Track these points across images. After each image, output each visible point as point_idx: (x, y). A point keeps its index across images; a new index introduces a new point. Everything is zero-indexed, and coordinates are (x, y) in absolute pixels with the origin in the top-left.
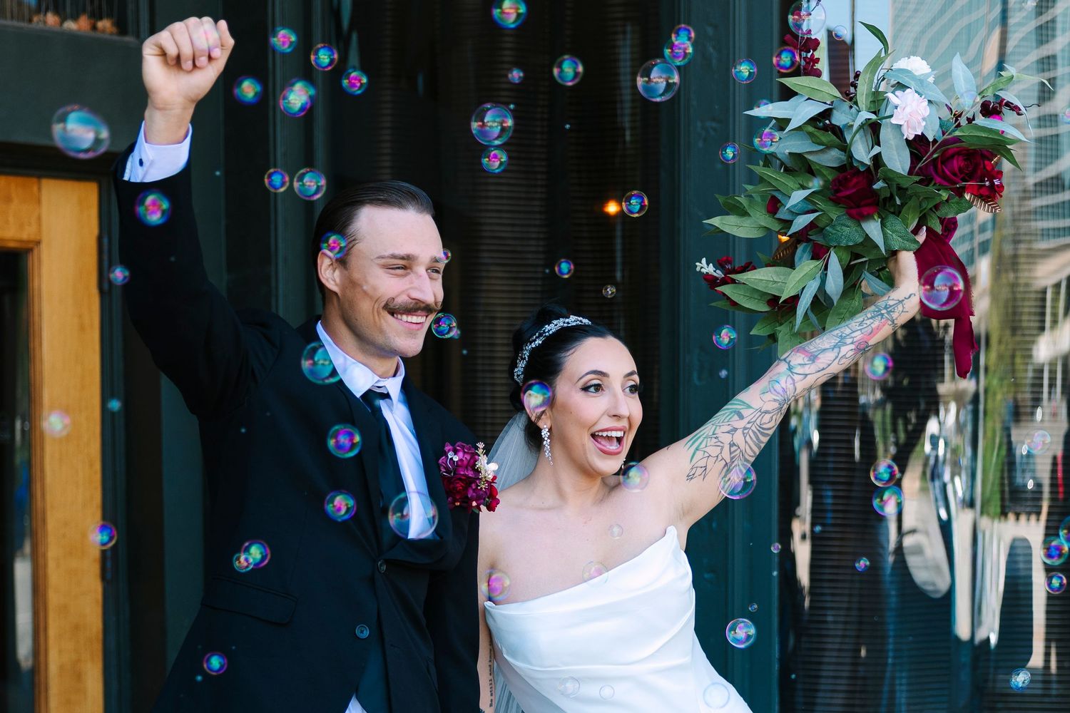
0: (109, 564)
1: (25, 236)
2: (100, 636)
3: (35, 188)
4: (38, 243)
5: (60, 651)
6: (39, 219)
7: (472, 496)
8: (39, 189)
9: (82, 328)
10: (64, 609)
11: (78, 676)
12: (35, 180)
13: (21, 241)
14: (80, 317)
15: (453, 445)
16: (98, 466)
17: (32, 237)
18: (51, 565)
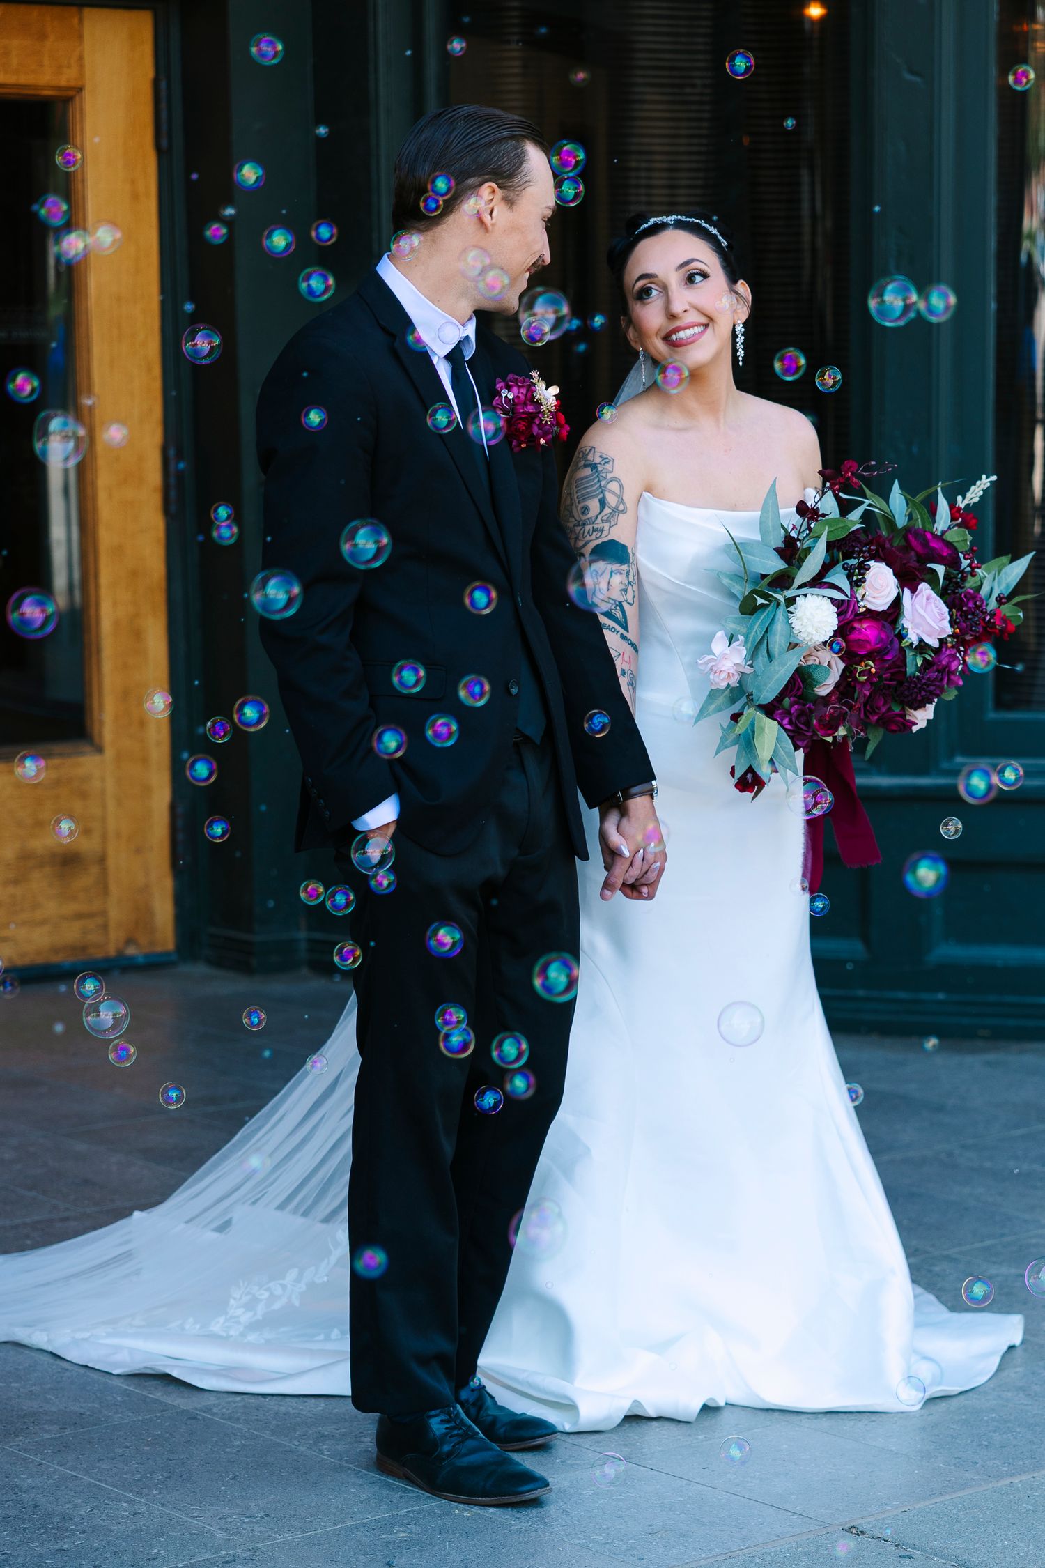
0: (173, 494)
1: (63, 83)
2: (163, 584)
3: (76, 21)
4: (80, 90)
5: (115, 604)
6: (81, 58)
7: (538, 434)
8: (81, 21)
9: (135, 197)
10: (118, 550)
11: (138, 635)
12: (74, 9)
13: (59, 88)
14: (133, 182)
15: (504, 379)
16: (157, 371)
17: (72, 84)
18: (102, 497)
